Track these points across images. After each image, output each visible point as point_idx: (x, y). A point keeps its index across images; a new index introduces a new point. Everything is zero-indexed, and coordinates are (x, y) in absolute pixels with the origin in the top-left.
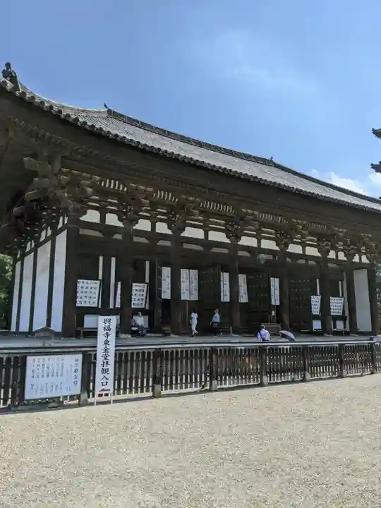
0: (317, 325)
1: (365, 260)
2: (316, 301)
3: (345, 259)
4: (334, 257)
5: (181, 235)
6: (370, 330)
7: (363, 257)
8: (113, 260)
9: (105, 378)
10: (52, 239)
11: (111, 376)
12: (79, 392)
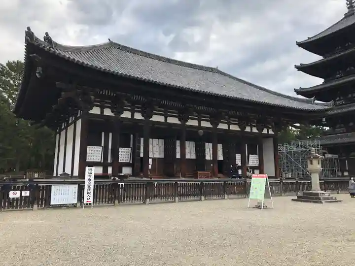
1: (271, 132)
2: (238, 158)
3: (257, 131)
4: (250, 131)
5: (150, 119)
6: (274, 175)
7: (269, 130)
8: (111, 134)
10: (75, 123)
11: (92, 195)
12: (76, 202)
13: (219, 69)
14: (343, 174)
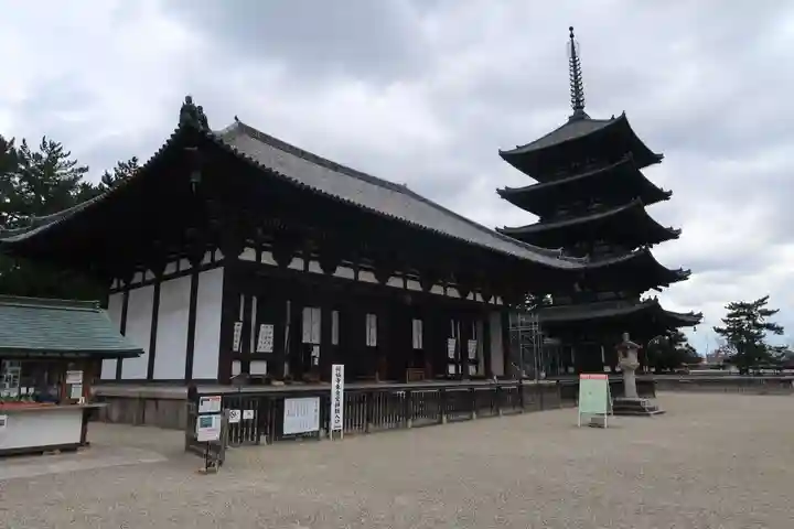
0: (452, 369)
1: (499, 302)
2: (452, 345)
4: (472, 299)
9: (337, 420)
10: (195, 276)
11: (341, 415)
12: (317, 429)
13: (408, 187)
14: (566, 370)
